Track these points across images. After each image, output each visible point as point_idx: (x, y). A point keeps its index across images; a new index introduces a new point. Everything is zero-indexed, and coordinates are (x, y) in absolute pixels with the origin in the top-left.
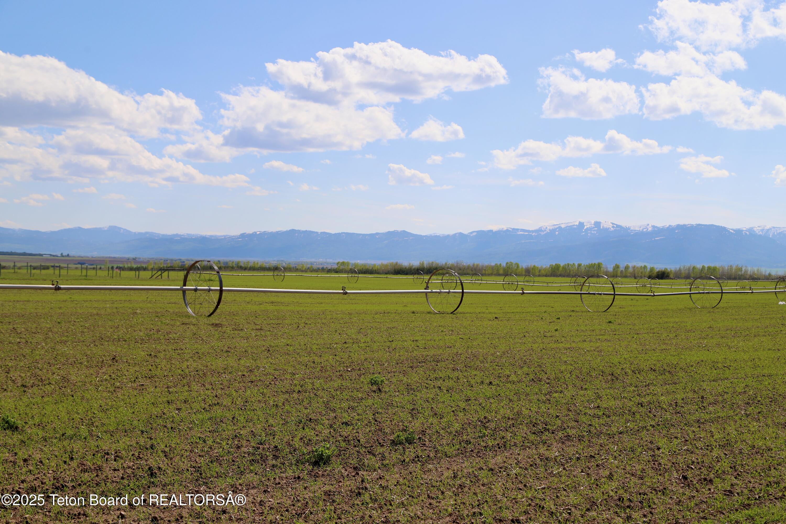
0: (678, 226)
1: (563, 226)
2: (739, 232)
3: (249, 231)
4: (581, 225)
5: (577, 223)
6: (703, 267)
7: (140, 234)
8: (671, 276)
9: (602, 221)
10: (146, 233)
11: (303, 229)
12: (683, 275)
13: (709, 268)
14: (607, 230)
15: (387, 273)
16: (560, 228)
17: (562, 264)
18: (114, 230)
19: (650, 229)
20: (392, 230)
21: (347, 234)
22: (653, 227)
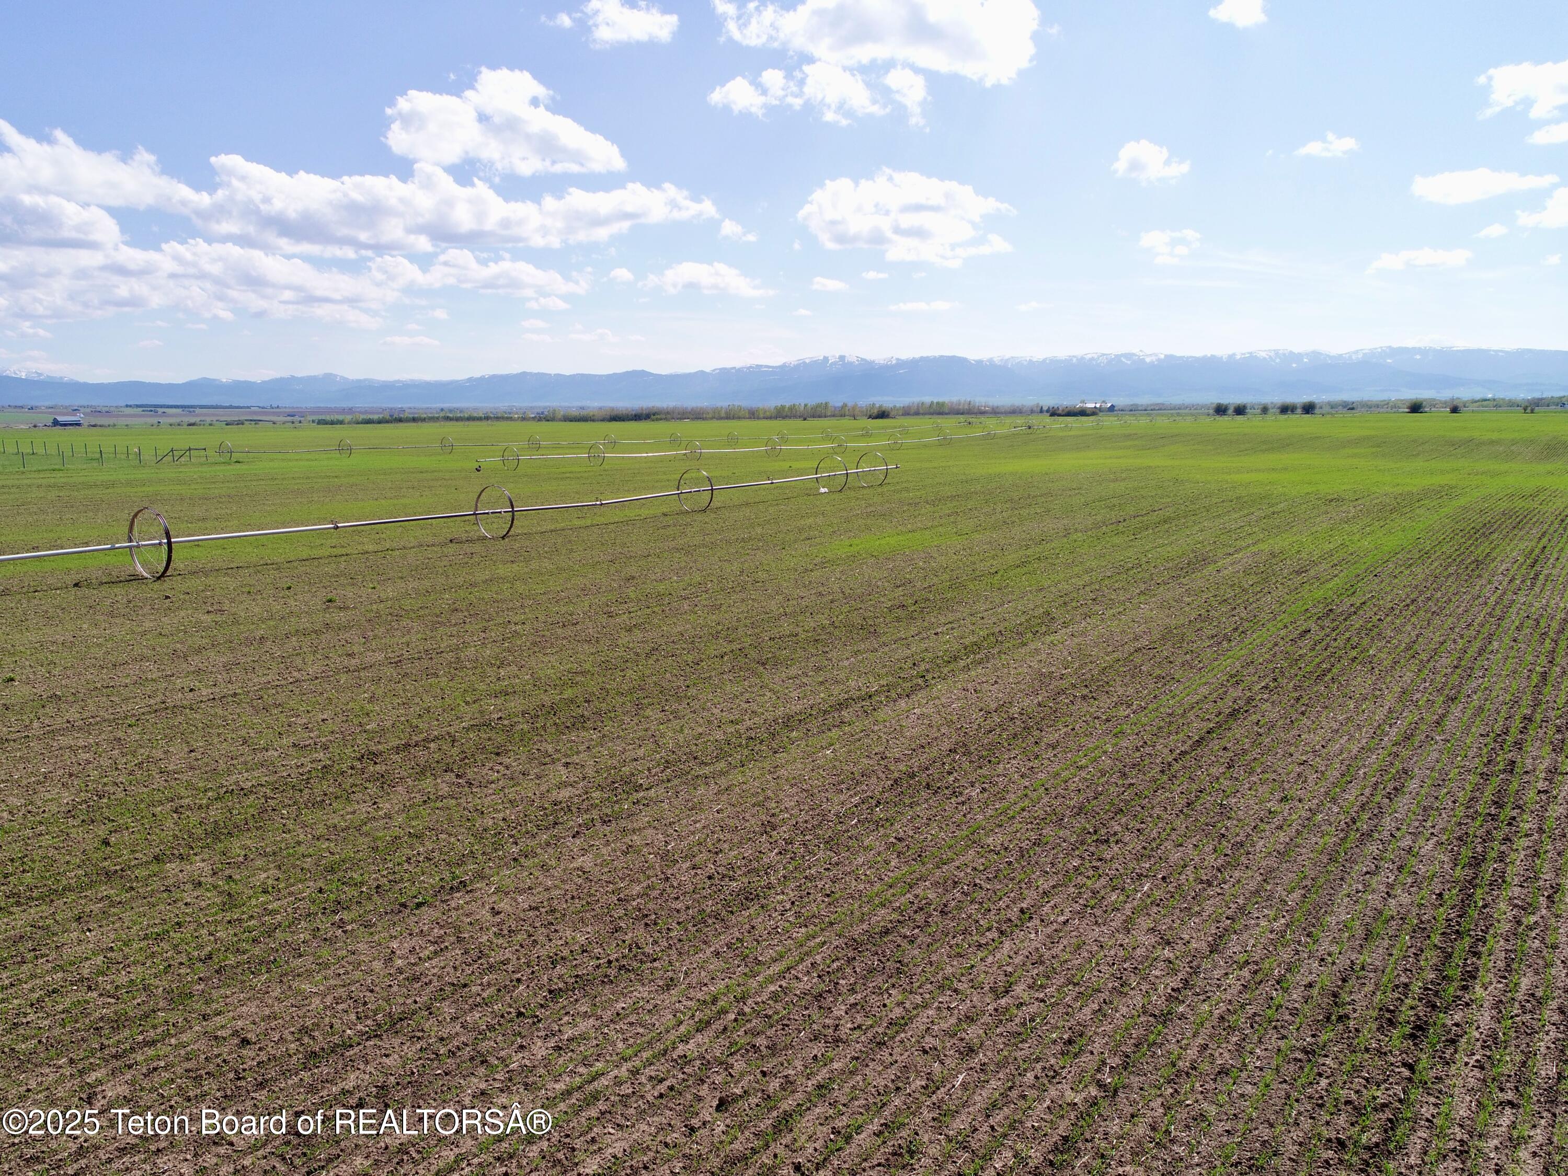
0: (922, 357)
1: (807, 361)
2: (979, 362)
3: (477, 375)
4: (826, 359)
5: (822, 358)
6: (932, 402)
7: (360, 381)
8: (892, 414)
9: (847, 355)
10: (365, 380)
11: (535, 370)
12: (912, 411)
13: (938, 403)
14: (851, 363)
15: (603, 420)
16: (804, 363)
17: (787, 405)
18: (329, 377)
19: (894, 362)
20: (630, 369)
21: (583, 375)
22: (898, 359)
